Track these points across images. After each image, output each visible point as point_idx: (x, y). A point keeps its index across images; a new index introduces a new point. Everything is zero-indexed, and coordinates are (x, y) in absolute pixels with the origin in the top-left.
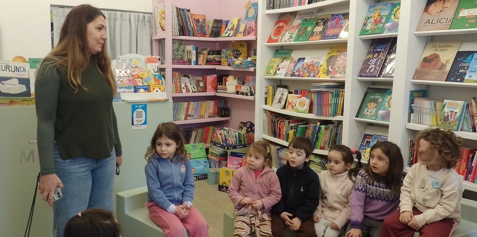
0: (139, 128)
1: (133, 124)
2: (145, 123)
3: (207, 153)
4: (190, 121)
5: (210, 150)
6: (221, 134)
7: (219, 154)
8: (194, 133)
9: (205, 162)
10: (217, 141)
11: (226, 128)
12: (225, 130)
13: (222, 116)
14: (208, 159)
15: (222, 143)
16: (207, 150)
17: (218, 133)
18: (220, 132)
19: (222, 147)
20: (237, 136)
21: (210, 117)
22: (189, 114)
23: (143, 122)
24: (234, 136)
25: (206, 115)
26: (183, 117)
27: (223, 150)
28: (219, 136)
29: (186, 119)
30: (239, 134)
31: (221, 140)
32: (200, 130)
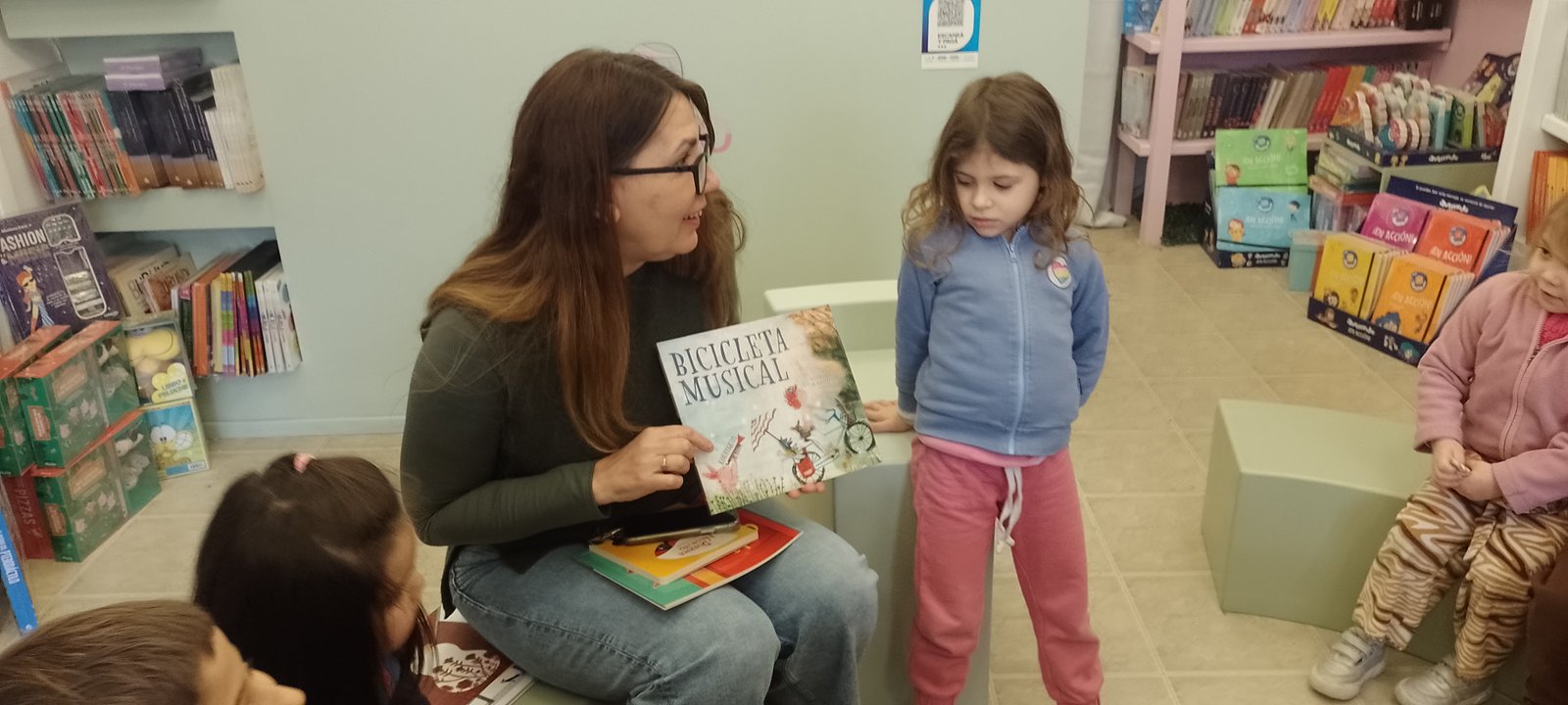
0: (948, 64)
1: (925, 49)
2: (972, 46)
3: (1311, 171)
4: (1266, 40)
5: (1323, 161)
6: (1371, 101)
7: (1347, 180)
8: (1276, 89)
9: (1296, 203)
10: (1354, 129)
11: (1405, 78)
12: (1397, 83)
13: (1411, 25)
14: (1311, 192)
15: (1369, 136)
16: (1312, 157)
17: (1360, 96)
18: (1372, 89)
19: (1367, 151)
20: (1441, 115)
21: (1360, 25)
22: (1266, 10)
23: (963, 42)
24: (1424, 109)
25: (1343, 19)
26: (1239, 22)
27: (1368, 163)
28: (1364, 107)
29: (1248, 30)
30: (1455, 104)
31: (1368, 124)
32: (1306, 79)
